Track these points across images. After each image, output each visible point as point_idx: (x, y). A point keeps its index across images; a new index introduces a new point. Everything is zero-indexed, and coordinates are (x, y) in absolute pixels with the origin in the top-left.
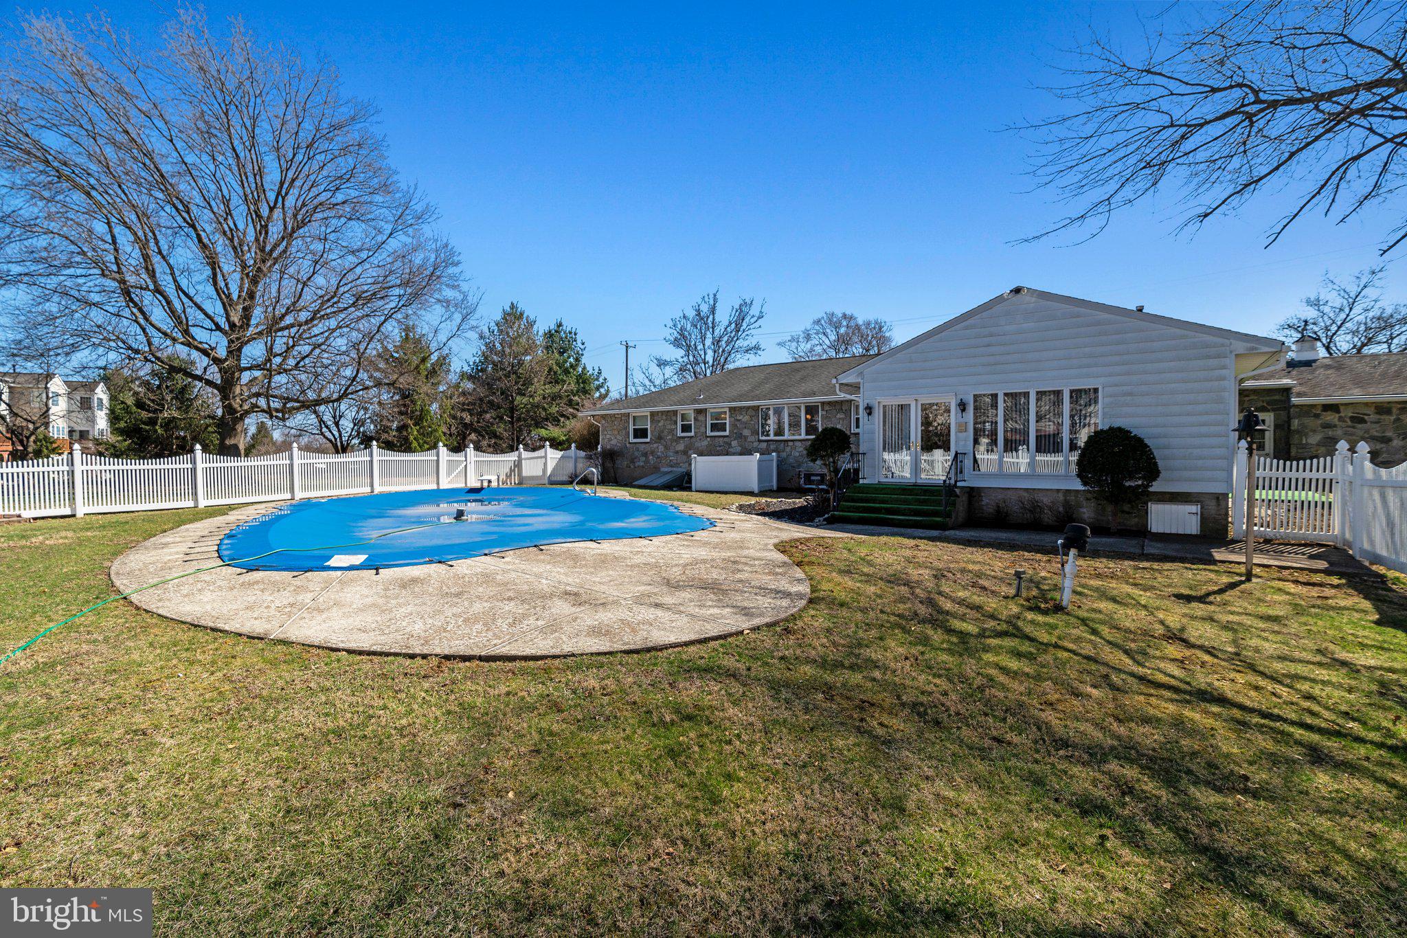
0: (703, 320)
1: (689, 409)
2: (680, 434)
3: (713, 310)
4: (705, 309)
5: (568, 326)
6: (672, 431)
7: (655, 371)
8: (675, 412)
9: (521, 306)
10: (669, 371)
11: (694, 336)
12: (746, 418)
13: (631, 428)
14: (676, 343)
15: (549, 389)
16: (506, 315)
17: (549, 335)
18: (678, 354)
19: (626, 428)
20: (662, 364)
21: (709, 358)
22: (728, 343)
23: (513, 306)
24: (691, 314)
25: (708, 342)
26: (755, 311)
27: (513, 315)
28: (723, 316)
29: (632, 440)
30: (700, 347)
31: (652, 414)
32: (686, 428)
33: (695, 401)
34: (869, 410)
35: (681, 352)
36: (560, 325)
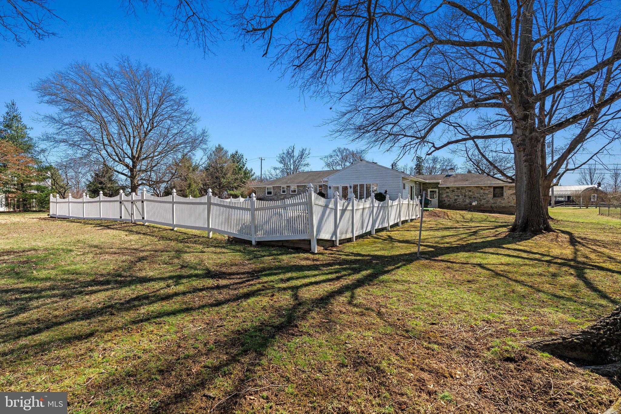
0: (290, 154)
1: (285, 186)
2: (282, 193)
3: (293, 151)
4: (290, 150)
5: (240, 152)
6: (279, 192)
7: (273, 172)
8: (280, 187)
9: (222, 146)
10: (278, 171)
11: (287, 160)
12: (302, 189)
13: (267, 191)
14: (281, 162)
15: (234, 177)
16: (217, 149)
17: (233, 156)
18: (282, 166)
19: (265, 191)
20: (275, 169)
21: (292, 168)
22: (298, 162)
23: (219, 145)
24: (285, 152)
25: (292, 162)
26: (307, 152)
27: (219, 149)
28: (296, 154)
29: (267, 195)
30: (289, 163)
31: (273, 187)
32: (284, 192)
33: (287, 183)
34: (330, 188)
35: (282, 165)
36: (237, 152)
